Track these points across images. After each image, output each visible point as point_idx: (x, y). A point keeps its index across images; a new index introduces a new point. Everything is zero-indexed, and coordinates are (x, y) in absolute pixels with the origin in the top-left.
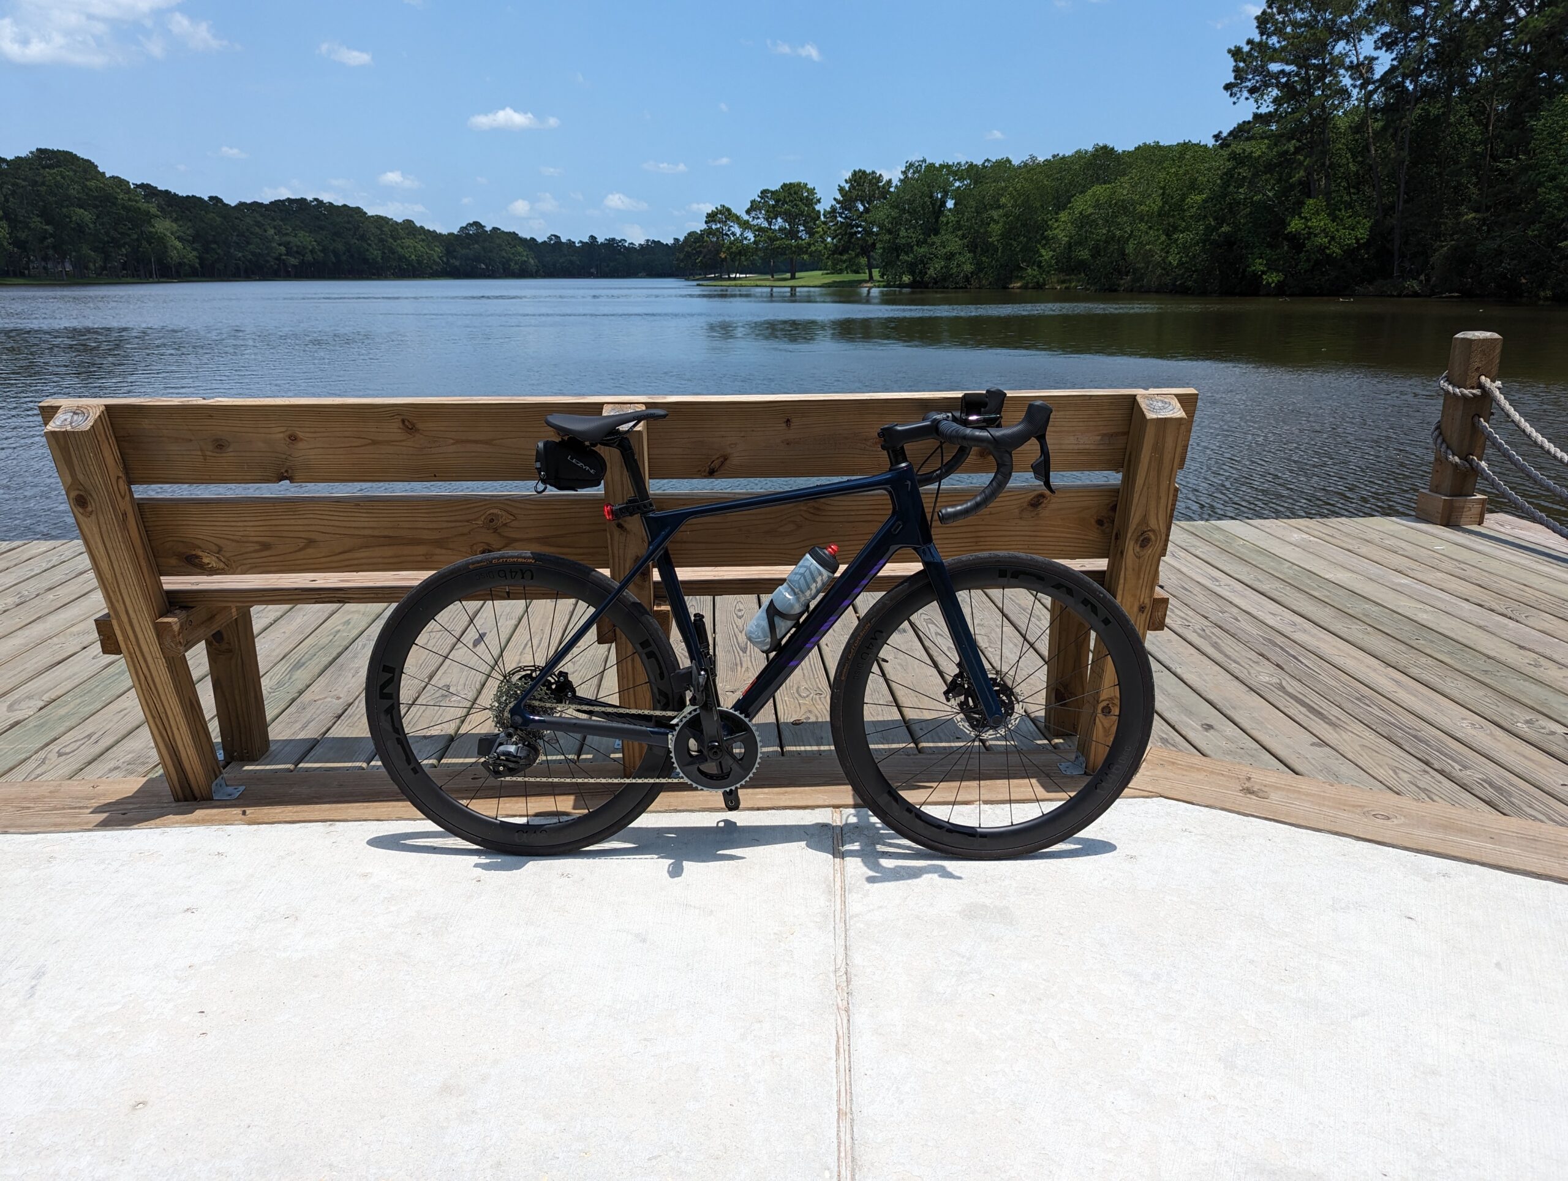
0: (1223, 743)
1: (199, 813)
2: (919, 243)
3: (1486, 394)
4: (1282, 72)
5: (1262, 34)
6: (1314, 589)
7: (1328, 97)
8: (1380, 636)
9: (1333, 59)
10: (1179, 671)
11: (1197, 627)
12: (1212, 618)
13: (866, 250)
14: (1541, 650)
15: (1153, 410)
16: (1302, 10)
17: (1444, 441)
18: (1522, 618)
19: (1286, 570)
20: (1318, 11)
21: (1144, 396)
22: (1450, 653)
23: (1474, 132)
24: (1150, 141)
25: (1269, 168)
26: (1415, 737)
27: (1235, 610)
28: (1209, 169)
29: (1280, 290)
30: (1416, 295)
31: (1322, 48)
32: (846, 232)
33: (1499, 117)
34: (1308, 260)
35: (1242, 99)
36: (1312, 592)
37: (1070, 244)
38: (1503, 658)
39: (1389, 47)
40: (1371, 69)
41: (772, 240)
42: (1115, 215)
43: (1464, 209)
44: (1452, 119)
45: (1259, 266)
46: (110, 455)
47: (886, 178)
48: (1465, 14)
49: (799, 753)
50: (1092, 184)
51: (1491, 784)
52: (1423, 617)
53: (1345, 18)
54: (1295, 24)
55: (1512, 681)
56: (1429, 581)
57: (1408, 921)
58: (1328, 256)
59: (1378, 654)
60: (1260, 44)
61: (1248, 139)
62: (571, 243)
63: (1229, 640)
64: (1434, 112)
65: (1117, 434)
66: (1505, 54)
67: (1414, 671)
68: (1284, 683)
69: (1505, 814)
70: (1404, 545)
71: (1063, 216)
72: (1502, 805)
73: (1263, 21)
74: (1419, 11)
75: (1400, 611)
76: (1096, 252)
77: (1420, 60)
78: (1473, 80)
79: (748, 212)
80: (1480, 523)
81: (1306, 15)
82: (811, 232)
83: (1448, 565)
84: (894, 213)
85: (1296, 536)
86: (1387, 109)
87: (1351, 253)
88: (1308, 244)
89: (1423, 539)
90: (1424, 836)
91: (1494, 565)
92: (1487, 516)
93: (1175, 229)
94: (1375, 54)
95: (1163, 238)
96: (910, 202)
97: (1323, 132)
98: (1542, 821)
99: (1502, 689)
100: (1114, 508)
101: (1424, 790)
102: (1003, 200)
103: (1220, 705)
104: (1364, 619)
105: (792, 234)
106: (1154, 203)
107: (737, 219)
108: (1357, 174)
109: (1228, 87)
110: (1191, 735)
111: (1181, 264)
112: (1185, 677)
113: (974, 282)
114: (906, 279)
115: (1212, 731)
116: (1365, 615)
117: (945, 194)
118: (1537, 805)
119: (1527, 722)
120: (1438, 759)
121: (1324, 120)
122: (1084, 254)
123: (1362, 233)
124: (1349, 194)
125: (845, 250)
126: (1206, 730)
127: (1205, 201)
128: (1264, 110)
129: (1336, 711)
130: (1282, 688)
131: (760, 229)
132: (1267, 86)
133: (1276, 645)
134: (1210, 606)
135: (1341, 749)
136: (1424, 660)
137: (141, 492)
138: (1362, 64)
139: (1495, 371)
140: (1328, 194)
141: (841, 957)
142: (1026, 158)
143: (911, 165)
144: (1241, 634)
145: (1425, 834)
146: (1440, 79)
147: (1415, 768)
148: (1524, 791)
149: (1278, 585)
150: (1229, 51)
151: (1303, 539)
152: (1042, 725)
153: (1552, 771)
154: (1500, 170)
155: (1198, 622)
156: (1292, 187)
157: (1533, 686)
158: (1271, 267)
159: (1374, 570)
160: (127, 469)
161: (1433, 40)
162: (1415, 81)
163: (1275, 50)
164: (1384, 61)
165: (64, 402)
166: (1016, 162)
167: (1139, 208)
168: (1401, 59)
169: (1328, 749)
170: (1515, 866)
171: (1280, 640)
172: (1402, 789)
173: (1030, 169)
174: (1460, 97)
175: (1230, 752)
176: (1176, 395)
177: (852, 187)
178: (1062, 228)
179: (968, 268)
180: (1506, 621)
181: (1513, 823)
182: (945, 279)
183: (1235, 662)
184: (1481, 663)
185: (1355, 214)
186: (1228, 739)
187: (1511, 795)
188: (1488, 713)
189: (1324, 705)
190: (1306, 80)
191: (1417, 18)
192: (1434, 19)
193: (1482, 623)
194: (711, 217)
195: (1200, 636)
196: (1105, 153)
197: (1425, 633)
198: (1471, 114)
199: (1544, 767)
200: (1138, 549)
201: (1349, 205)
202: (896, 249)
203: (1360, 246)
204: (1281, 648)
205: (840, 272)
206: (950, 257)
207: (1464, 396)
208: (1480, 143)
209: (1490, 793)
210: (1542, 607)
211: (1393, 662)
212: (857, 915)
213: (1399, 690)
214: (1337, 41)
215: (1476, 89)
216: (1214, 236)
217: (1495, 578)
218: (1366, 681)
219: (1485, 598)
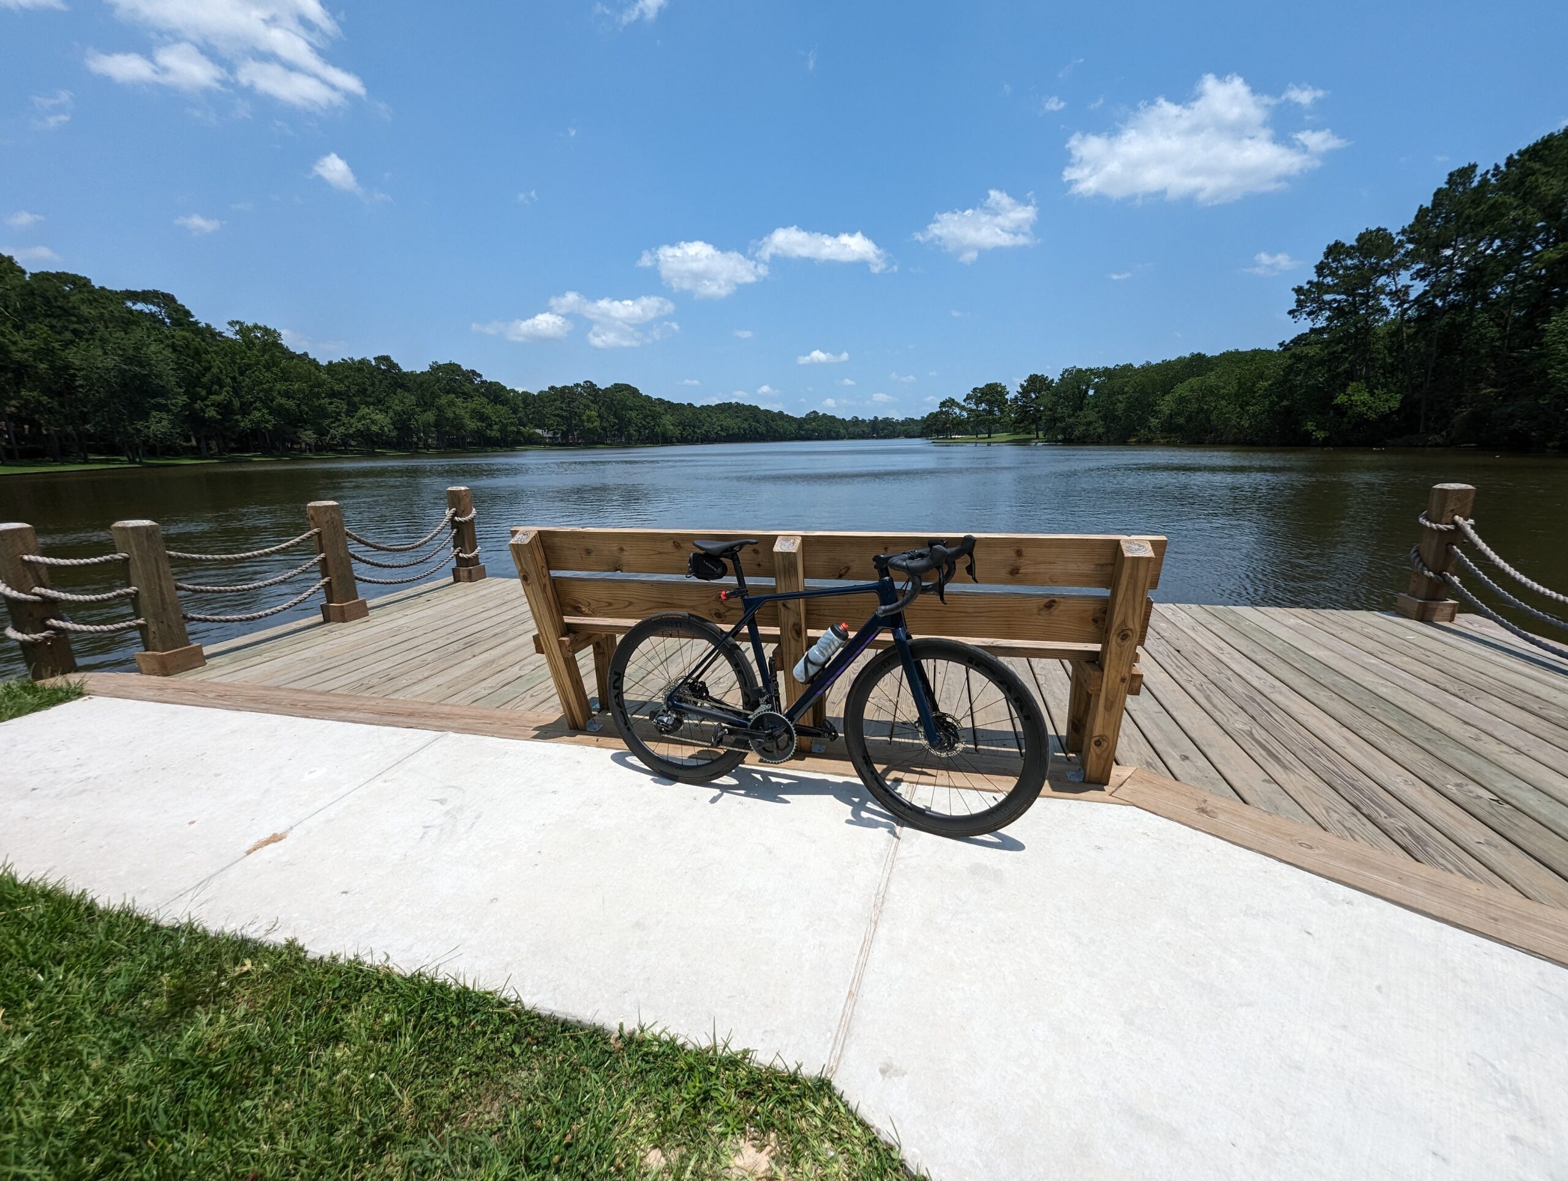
0: (1193, 772)
1: (579, 737)
2: (1069, 416)
3: (1459, 529)
4: (1335, 300)
5: (1319, 276)
6: (1296, 661)
7: (1370, 314)
8: (1342, 702)
9: (1375, 289)
10: (1175, 714)
11: (1197, 683)
12: (1211, 677)
13: (1035, 420)
14: (1483, 727)
15: (1131, 551)
16: (1352, 259)
17: (1421, 560)
18: (1472, 699)
19: (1277, 646)
20: (1365, 258)
21: (1126, 541)
22: (1400, 722)
23: (1493, 332)
24: (1232, 349)
25: (1321, 363)
26: (1352, 785)
27: (1230, 673)
28: (1275, 365)
29: (1326, 443)
30: (1438, 445)
31: (1367, 282)
32: (1023, 411)
33: (1517, 320)
34: (1349, 422)
35: (1302, 319)
36: (1295, 665)
37: (1171, 414)
38: (1446, 730)
39: (1423, 278)
40: (1407, 293)
41: (978, 416)
42: (1204, 396)
43: (1482, 385)
44: (1474, 324)
45: (1310, 426)
46: (539, 556)
47: (1050, 378)
48: (1489, 252)
49: (900, 743)
50: (1189, 377)
51: (1411, 833)
52: (1382, 691)
53: (1387, 261)
54: (1346, 268)
55: (1449, 749)
56: (1395, 663)
57: (1306, 935)
58: (1367, 419)
59: (1336, 716)
60: (1318, 283)
61: (1305, 345)
62: (863, 421)
63: (1219, 694)
64: (1459, 319)
65: (1107, 564)
66: (1522, 276)
67: (1365, 733)
68: (1254, 731)
69: (1417, 860)
70: (1380, 633)
71: (1167, 397)
72: (1415, 852)
73: (1320, 269)
74: (1448, 252)
75: (1364, 684)
76: (1189, 419)
77: (1448, 285)
78: (1494, 296)
79: (965, 401)
80: (1451, 620)
81: (1355, 261)
82: (1002, 411)
83: (1415, 652)
84: (1054, 399)
85: (1292, 621)
86: (1419, 320)
87: (1384, 418)
88: (1350, 412)
89: (1398, 630)
90: (1338, 866)
91: (1457, 655)
92: (1458, 615)
93: (1247, 404)
94: (1411, 283)
95: (1238, 409)
96: (1065, 392)
97: (1365, 338)
98: (1451, 872)
99: (1439, 754)
100: (1105, 612)
101: (1348, 829)
102: (1126, 389)
103: (1198, 742)
104: (1332, 688)
105: (990, 412)
106: (1233, 388)
107: (958, 405)
108: (1392, 364)
109: (1291, 312)
110: (1170, 763)
111: (1251, 426)
112: (1178, 718)
113: (1105, 439)
114: (1060, 437)
115: (1187, 762)
116: (1334, 685)
117: (1088, 387)
118: (1449, 856)
119: (1457, 785)
120: (1368, 806)
121: (1368, 329)
122: (1181, 420)
123: (1395, 404)
124: (1386, 378)
125: (1022, 421)
126: (1183, 760)
127: (1270, 385)
128: (1318, 326)
129: (1290, 757)
130: (1251, 735)
131: (971, 410)
132: (1321, 309)
133: (1254, 701)
134: (1210, 668)
135: (1286, 787)
136: (1375, 724)
137: (554, 573)
138: (1400, 290)
139: (1468, 512)
140: (1367, 379)
141: (883, 885)
142: (1143, 363)
143: (1067, 370)
144: (1229, 691)
145: (1341, 865)
146: (1465, 297)
147: (1345, 810)
148: (1440, 843)
149: (1269, 656)
150: (1293, 289)
151: (1298, 624)
152: (1064, 741)
153: (1471, 829)
154: (1515, 358)
155: (1199, 678)
156: (1339, 374)
157: (1470, 757)
158: (1320, 427)
159: (1350, 651)
160: (548, 563)
161: (1459, 271)
162: (1443, 299)
163: (1329, 286)
164: (1419, 288)
165: (521, 529)
166: (1136, 366)
167: (1222, 391)
168: (1432, 286)
169: (1276, 786)
170: (1415, 906)
171: (1258, 698)
172: (1329, 826)
173: (1147, 369)
174: (1481, 308)
175: (1196, 779)
176: (1150, 541)
177: (1029, 384)
178: (1166, 405)
179: (1101, 430)
180: (1457, 700)
181: (1424, 870)
182: (1085, 436)
183: (1220, 711)
184: (1426, 732)
185: (1390, 391)
186: (1198, 768)
187: (1426, 845)
188: (1422, 774)
189: (1282, 752)
190: (1354, 304)
191: (1447, 257)
192: (1462, 257)
193: (1434, 700)
194: (943, 404)
195: (1198, 689)
196: (1199, 357)
197: (1381, 703)
198: (1491, 319)
199: (1463, 824)
200: (1119, 641)
201: (1384, 386)
202: (1054, 420)
203: (1392, 413)
204: (1259, 704)
205: (1018, 433)
206: (1090, 423)
207: (1439, 530)
208: (1499, 339)
209: (1408, 840)
210: (1493, 692)
211: (1348, 722)
212: (902, 858)
213: (1348, 746)
214: (1379, 277)
215: (1495, 303)
216: (1277, 408)
217: (1454, 665)
218: (1322, 737)
219: (1442, 680)
